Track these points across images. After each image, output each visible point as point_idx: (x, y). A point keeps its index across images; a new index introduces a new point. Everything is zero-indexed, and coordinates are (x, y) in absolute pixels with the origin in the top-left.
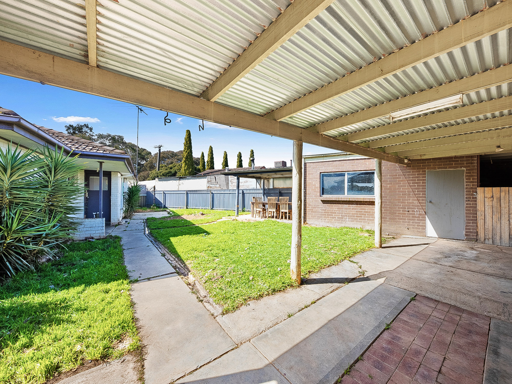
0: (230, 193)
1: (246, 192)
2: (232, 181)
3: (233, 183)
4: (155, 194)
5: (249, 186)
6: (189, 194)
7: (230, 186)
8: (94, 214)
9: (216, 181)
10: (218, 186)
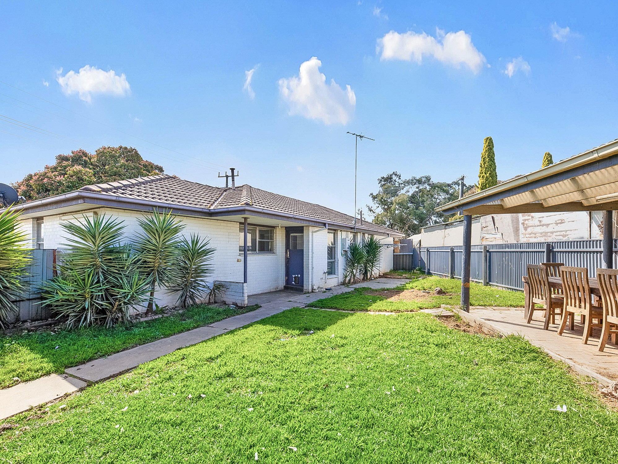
0: (521, 252)
1: (559, 250)
2: (526, 222)
3: (529, 227)
4: (420, 252)
5: (568, 233)
6: (456, 253)
7: (521, 236)
8: (294, 276)
9: (494, 225)
10: (499, 235)
